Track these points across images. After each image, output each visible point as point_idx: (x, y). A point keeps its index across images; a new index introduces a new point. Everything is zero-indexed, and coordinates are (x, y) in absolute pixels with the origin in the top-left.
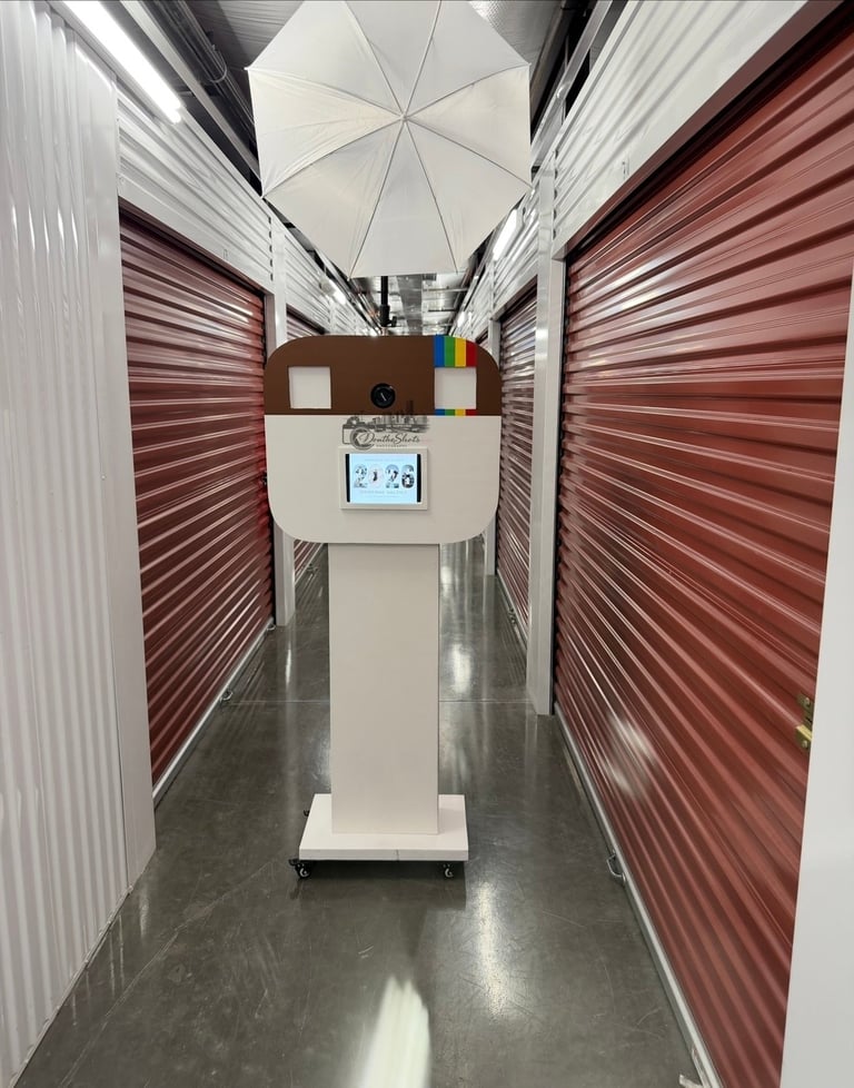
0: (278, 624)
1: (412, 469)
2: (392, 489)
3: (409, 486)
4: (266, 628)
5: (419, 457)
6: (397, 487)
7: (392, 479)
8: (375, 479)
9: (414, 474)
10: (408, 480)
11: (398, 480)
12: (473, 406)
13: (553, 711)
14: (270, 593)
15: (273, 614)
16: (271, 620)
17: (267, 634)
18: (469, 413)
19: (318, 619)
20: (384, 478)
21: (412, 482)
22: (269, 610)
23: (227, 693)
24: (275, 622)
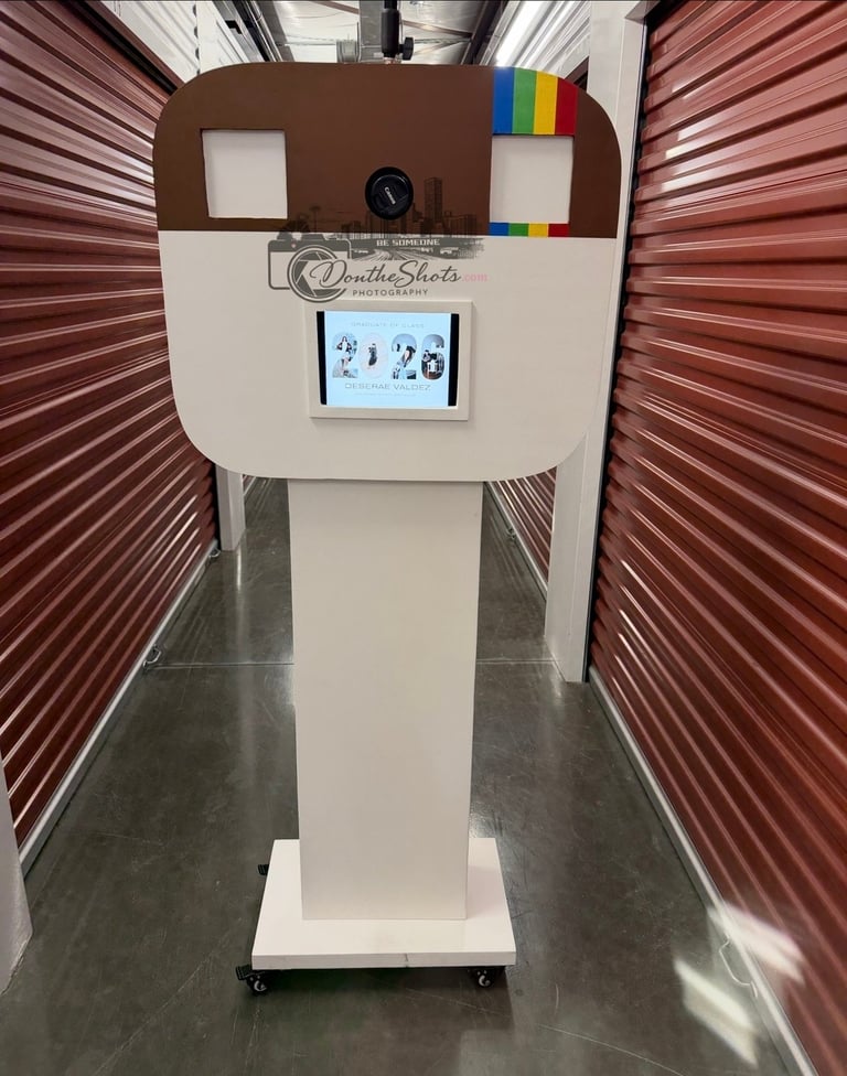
0: (223, 548)
1: (441, 343)
2: (403, 381)
3: (435, 376)
4: (207, 555)
5: (455, 319)
6: (413, 377)
7: (405, 361)
8: (373, 361)
9: (445, 353)
10: (433, 364)
11: (415, 364)
12: (563, 218)
13: (587, 677)
14: (212, 510)
15: (217, 535)
16: (214, 544)
17: (209, 563)
18: (556, 231)
19: (273, 542)
20: (389, 359)
21: (440, 367)
22: (211, 530)
23: (154, 651)
24: (219, 546)
